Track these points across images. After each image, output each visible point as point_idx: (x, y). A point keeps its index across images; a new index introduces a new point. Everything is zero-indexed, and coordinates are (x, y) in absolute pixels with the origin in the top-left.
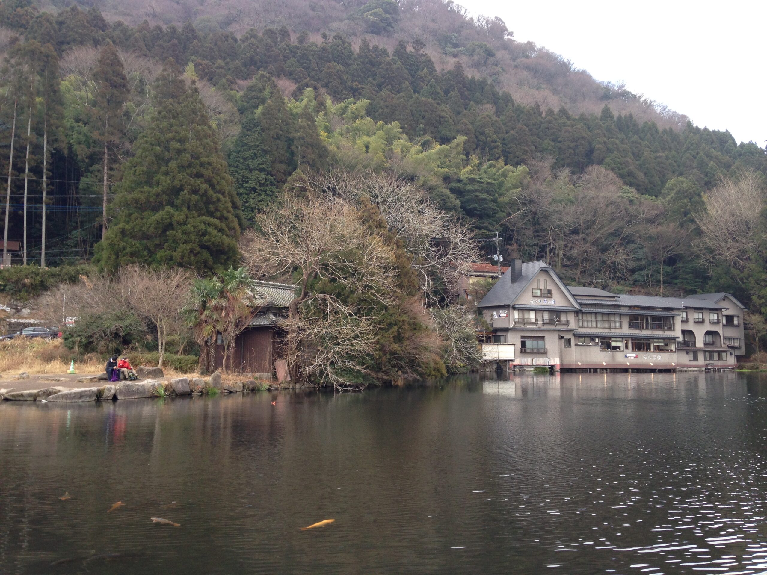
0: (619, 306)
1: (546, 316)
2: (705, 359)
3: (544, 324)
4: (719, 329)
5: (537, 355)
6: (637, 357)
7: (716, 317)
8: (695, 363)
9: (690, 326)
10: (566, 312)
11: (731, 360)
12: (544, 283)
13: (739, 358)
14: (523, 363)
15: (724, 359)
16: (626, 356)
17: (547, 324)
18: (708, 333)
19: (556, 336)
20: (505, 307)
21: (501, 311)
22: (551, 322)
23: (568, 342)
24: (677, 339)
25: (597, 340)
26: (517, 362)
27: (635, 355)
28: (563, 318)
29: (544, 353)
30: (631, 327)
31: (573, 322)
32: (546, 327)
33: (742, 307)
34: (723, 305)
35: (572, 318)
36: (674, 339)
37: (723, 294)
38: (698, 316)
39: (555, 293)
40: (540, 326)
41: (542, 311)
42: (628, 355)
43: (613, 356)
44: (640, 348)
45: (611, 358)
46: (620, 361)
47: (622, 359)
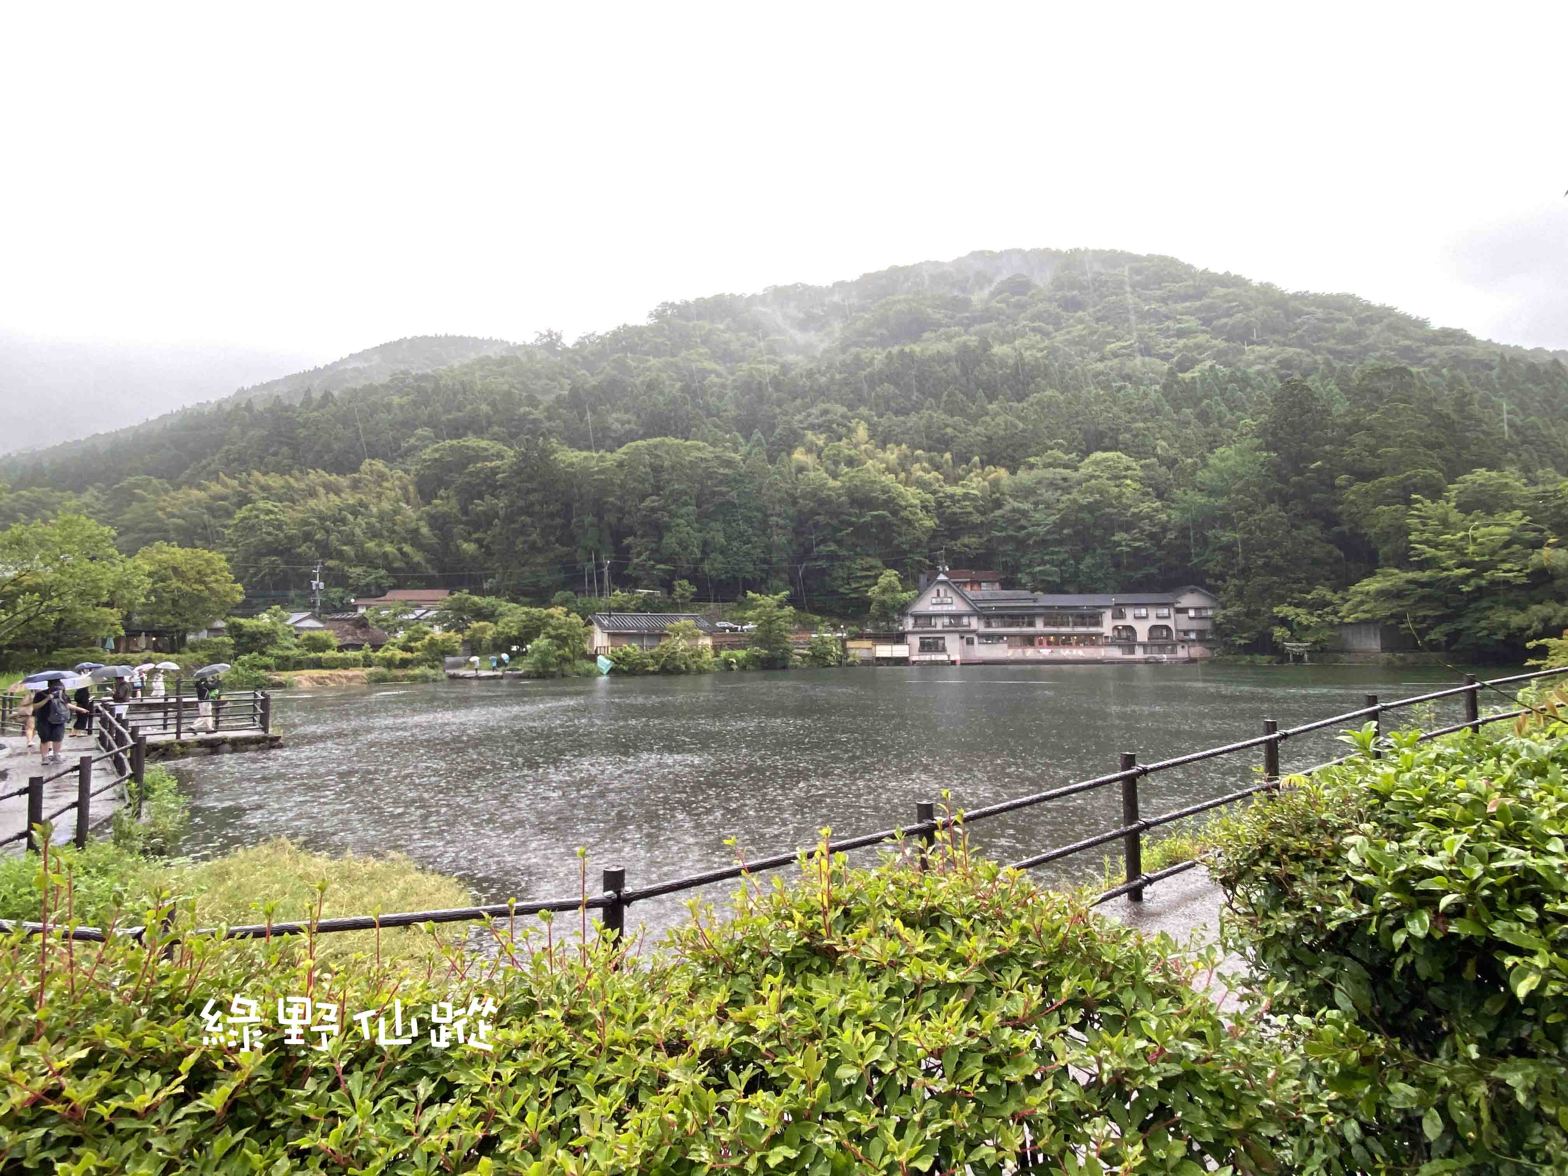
0: (1034, 608)
1: (946, 621)
2: (1147, 653)
4: (1170, 623)
6: (1052, 652)
7: (1165, 612)
9: (1129, 621)
10: (968, 615)
12: (944, 592)
15: (1173, 652)
16: (1039, 652)
19: (957, 636)
22: (951, 624)
23: (970, 642)
25: (1006, 638)
26: (915, 658)
27: (1049, 651)
28: (965, 621)
29: (944, 650)
30: (1046, 624)
31: (975, 624)
34: (1190, 597)
35: (973, 621)
36: (1101, 634)
37: (1190, 588)
38: (1143, 612)
39: (956, 599)
40: (939, 627)
41: (941, 616)
42: (1042, 651)
43: (1024, 652)
44: (1057, 644)
45: (1021, 654)
46: (1032, 656)
47: (1034, 654)
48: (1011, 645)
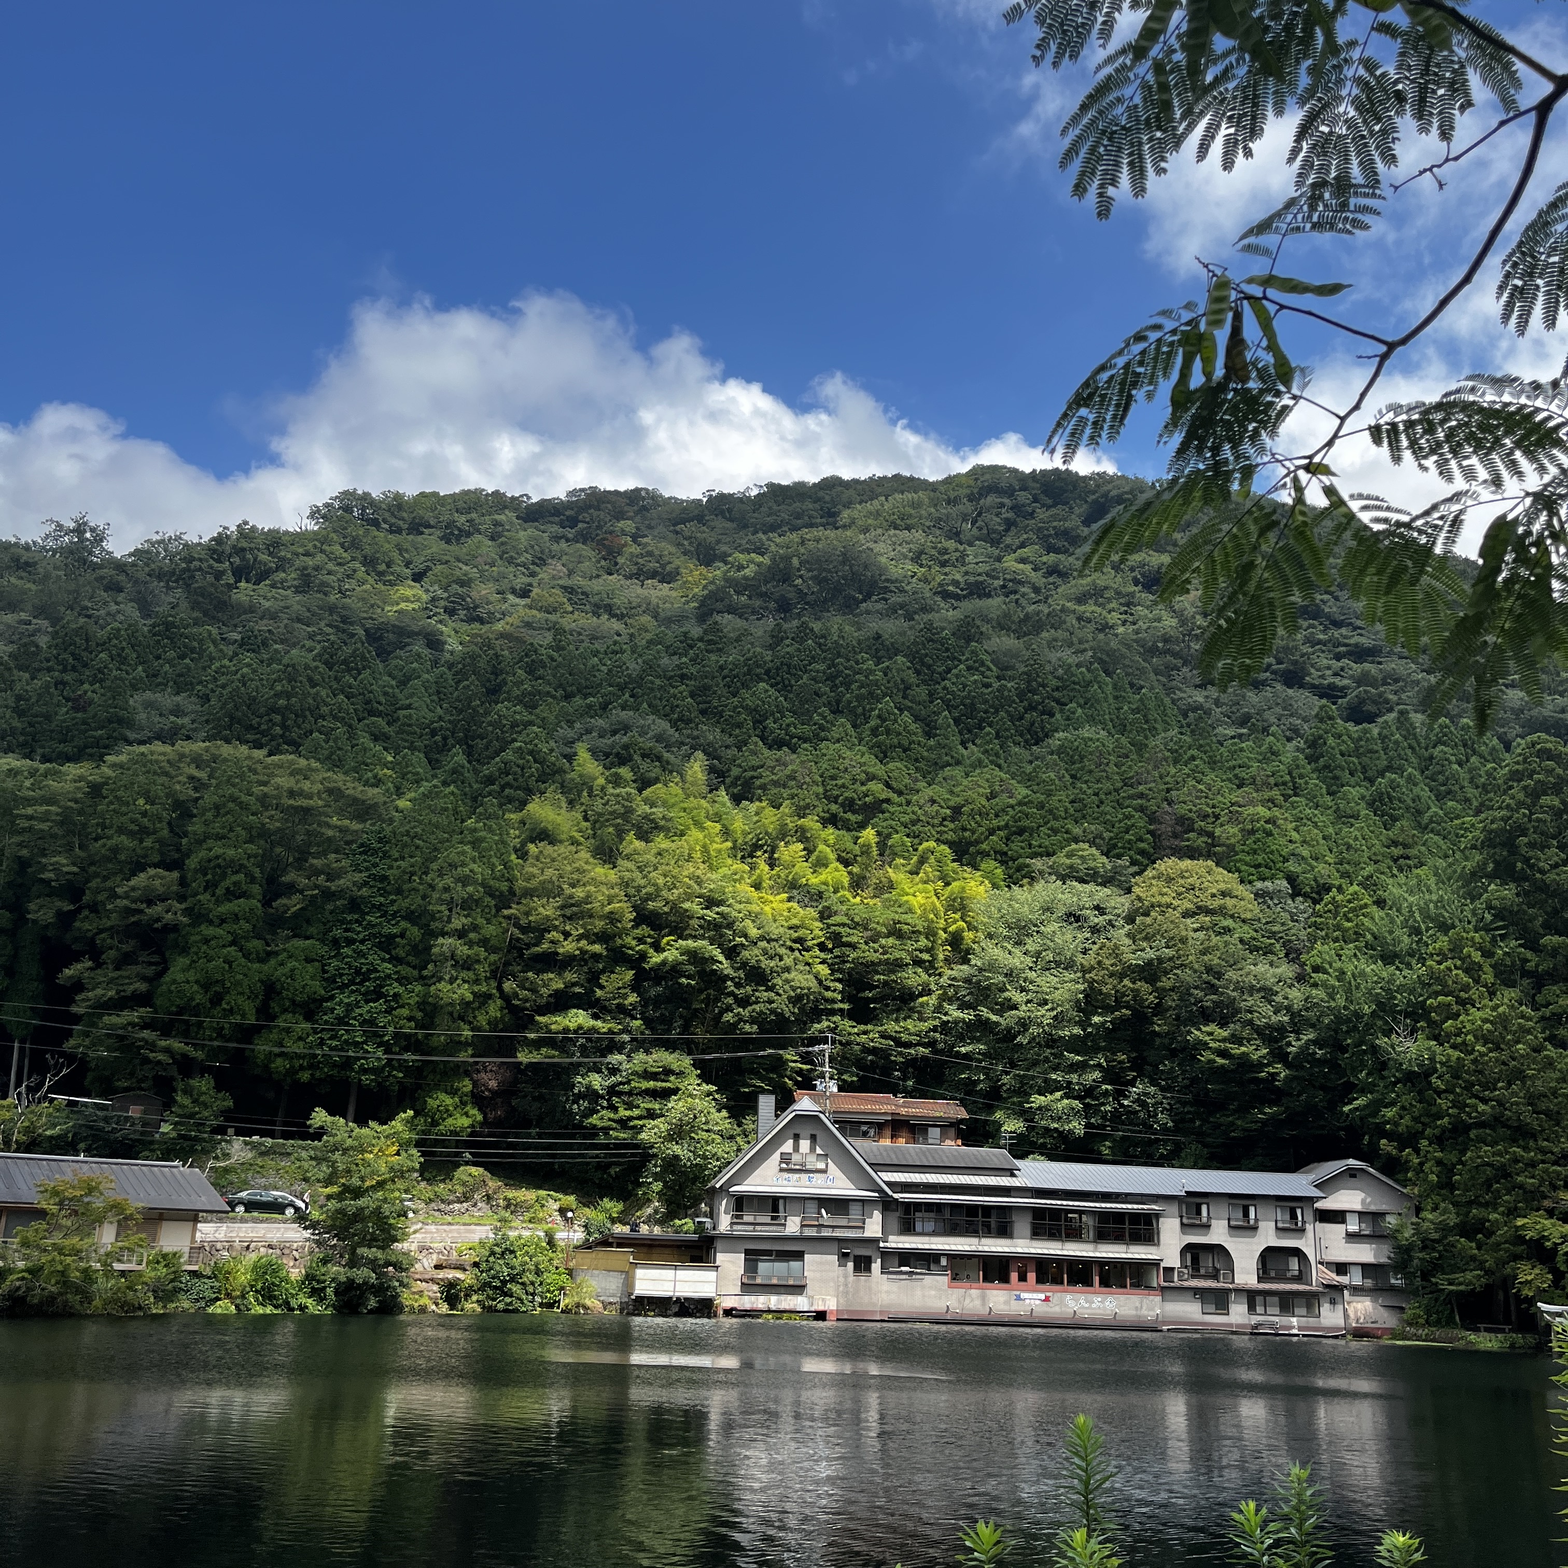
0: (1007, 1191)
1: (812, 1209)
2: (1254, 1311)
3: (803, 1225)
4: (1305, 1244)
5: (782, 1291)
6: (1047, 1299)
8: (1213, 1319)
9: (1218, 1234)
10: (861, 1202)
12: (809, 1142)
14: (748, 1306)
15: (1316, 1311)
16: (1018, 1298)
17: (811, 1225)
18: (1270, 1252)
19: (831, 1252)
22: (821, 1224)
23: (862, 1265)
24: (1167, 1265)
27: (1042, 1296)
29: (799, 1285)
30: (1036, 1235)
31: (877, 1225)
32: (808, 1232)
33: (1407, 1191)
35: (874, 1214)
37: (1347, 1164)
39: (837, 1162)
40: (793, 1229)
41: (801, 1199)
42: (1024, 1295)
43: (983, 1298)
44: (1057, 1281)
45: (978, 1303)
46: (1002, 1307)
47: (1007, 1302)
48: (955, 1278)
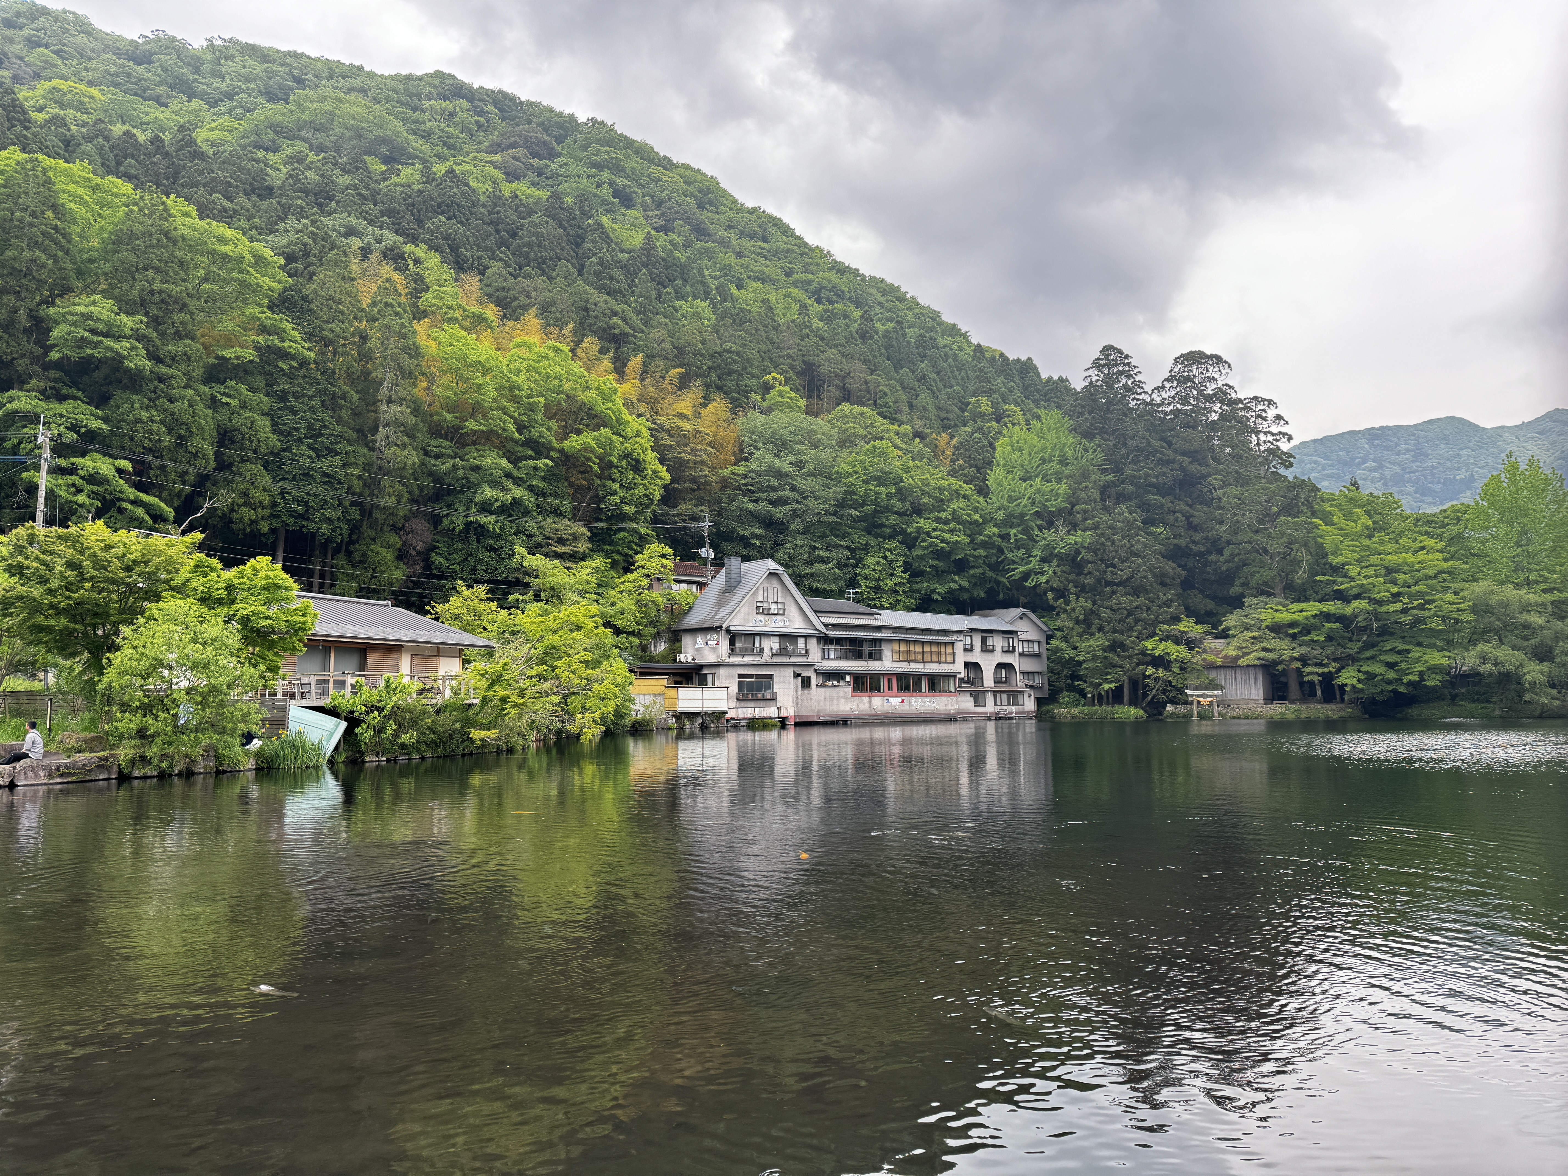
0: (879, 628)
1: (776, 643)
2: (995, 704)
3: (773, 655)
4: (1014, 660)
5: (761, 703)
6: (903, 702)
7: (1010, 643)
8: (980, 709)
9: (976, 656)
10: (806, 637)
11: (1029, 704)
12: (773, 593)
13: (1039, 701)
14: (741, 716)
15: (1021, 702)
16: (888, 702)
17: (776, 655)
18: (1000, 666)
19: (790, 672)
20: (716, 629)
21: (708, 636)
22: (783, 651)
23: (806, 683)
24: (959, 676)
25: (848, 678)
26: (731, 714)
27: (900, 700)
28: (801, 644)
29: (771, 698)
30: (895, 657)
31: (814, 653)
32: (776, 660)
33: (1046, 629)
34: (1020, 626)
35: (813, 646)
36: (954, 676)
37: (1019, 611)
38: (990, 642)
39: (790, 608)
40: (766, 658)
41: (769, 635)
42: (891, 700)
43: (870, 702)
44: (907, 688)
45: (867, 705)
46: (880, 708)
47: (882, 705)
48: (855, 689)
